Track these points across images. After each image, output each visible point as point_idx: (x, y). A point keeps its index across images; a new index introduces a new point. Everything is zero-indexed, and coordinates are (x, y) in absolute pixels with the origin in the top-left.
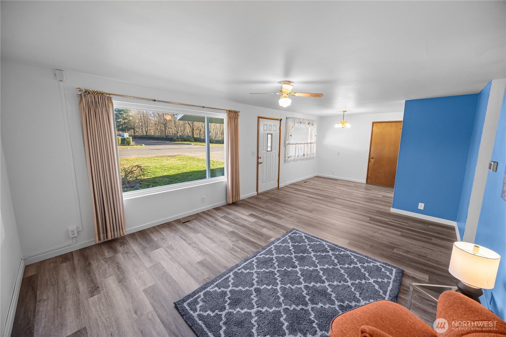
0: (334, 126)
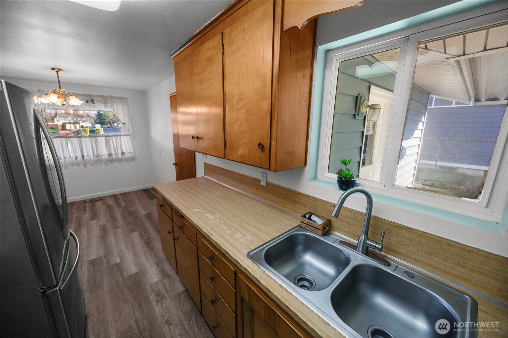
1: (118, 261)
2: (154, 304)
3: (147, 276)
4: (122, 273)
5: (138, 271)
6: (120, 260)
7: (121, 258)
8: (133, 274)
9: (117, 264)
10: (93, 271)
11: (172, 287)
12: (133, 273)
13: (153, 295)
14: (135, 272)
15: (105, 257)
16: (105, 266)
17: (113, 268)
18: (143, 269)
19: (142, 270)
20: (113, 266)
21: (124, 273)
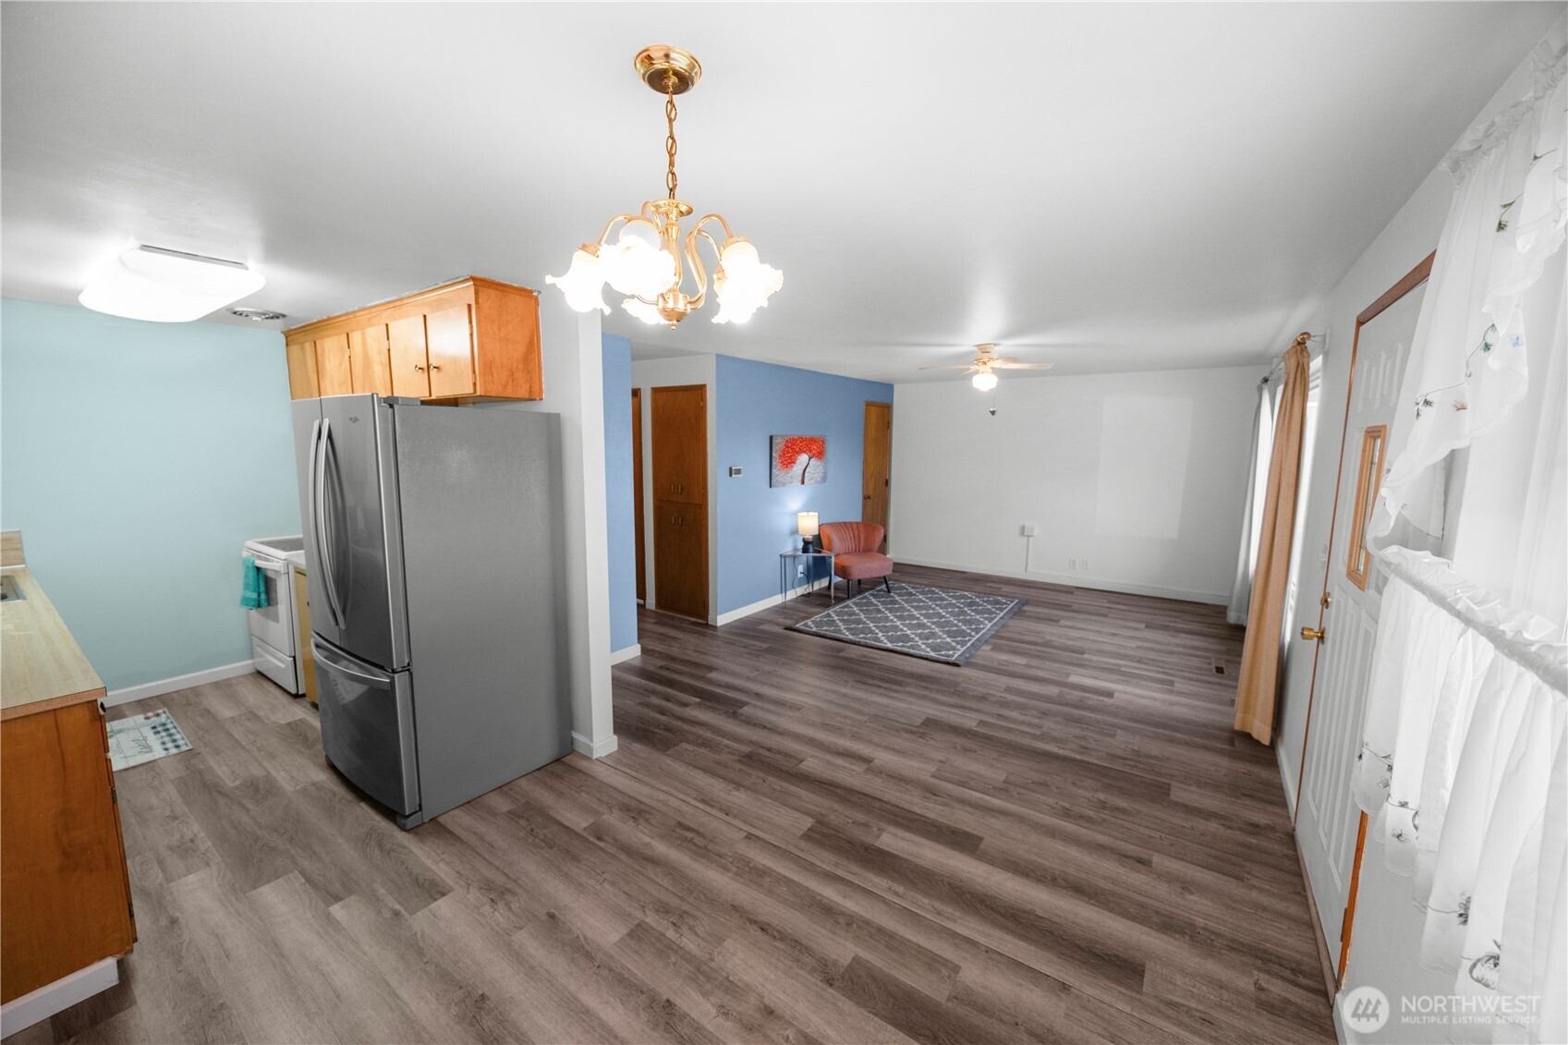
0: (715, 320)
1: (336, 910)
2: (202, 835)
3: (219, 885)
4: (309, 880)
5: (253, 892)
6: (330, 914)
7: (329, 919)
8: (268, 882)
9: (337, 899)
10: (406, 868)
11: (142, 870)
12: (271, 884)
13: (203, 849)
14: (262, 888)
15: (397, 914)
16: (376, 886)
17: (344, 886)
18: (233, 899)
19: (237, 899)
20: (350, 892)
21: (303, 880)
